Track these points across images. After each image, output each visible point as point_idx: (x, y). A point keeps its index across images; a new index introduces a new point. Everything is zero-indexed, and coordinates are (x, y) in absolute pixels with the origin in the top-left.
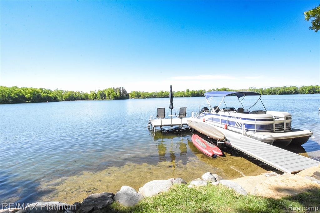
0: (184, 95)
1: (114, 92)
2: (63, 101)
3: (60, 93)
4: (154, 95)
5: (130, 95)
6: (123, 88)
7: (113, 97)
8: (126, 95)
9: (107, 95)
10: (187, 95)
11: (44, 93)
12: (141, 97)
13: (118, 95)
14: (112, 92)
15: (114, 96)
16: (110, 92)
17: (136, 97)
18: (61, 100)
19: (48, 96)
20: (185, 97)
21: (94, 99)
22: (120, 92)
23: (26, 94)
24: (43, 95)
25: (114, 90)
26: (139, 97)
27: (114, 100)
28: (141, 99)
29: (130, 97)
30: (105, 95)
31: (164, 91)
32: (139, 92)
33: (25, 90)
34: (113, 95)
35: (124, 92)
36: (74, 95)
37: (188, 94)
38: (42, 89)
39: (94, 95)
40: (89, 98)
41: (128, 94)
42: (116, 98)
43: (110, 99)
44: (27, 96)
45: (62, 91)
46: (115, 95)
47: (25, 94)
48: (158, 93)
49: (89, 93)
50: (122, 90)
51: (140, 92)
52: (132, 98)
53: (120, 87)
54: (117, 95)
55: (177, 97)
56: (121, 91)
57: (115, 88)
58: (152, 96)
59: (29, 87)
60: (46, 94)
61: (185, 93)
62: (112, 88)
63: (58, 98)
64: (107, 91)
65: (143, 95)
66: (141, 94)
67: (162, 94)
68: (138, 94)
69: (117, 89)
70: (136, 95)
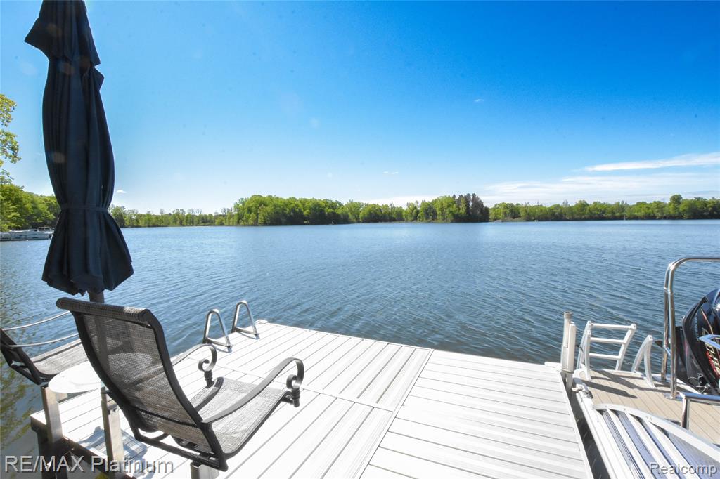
0: (662, 212)
1: (454, 206)
2: (359, 222)
3: (355, 207)
4: (557, 212)
5: (491, 212)
6: (474, 195)
7: (450, 217)
8: (481, 212)
9: (439, 212)
10: (672, 212)
11: (329, 208)
12: (520, 217)
13: (463, 211)
14: (449, 206)
15: (454, 215)
16: (445, 205)
17: (506, 216)
18: (355, 220)
19: (334, 213)
20: (665, 218)
21: (412, 220)
22: (467, 205)
23: (304, 210)
24: (327, 211)
25: (453, 201)
26: (514, 218)
27: (452, 222)
28: (520, 221)
29: (491, 217)
30: (435, 213)
31: (588, 203)
32: (515, 204)
33: (304, 202)
34: (451, 212)
35: (478, 204)
36: (378, 212)
37: (675, 208)
38: (326, 202)
39: (413, 211)
40: (404, 217)
41: (487, 210)
42: (458, 219)
43: (445, 220)
44: (305, 213)
45: (359, 203)
46: (456, 213)
47: (302, 210)
48: (571, 208)
49: (405, 208)
50: (473, 200)
51: (518, 204)
52: (495, 220)
53: (469, 195)
54: (461, 211)
55: (636, 218)
56: (471, 204)
57: (457, 197)
58: (553, 214)
59: (309, 198)
60: (332, 210)
61: (666, 208)
62: (451, 196)
63: (351, 217)
64: (439, 203)
65: (526, 211)
66: (520, 211)
67: (582, 211)
68: (511, 211)
69: (462, 198)
70: (508, 211)
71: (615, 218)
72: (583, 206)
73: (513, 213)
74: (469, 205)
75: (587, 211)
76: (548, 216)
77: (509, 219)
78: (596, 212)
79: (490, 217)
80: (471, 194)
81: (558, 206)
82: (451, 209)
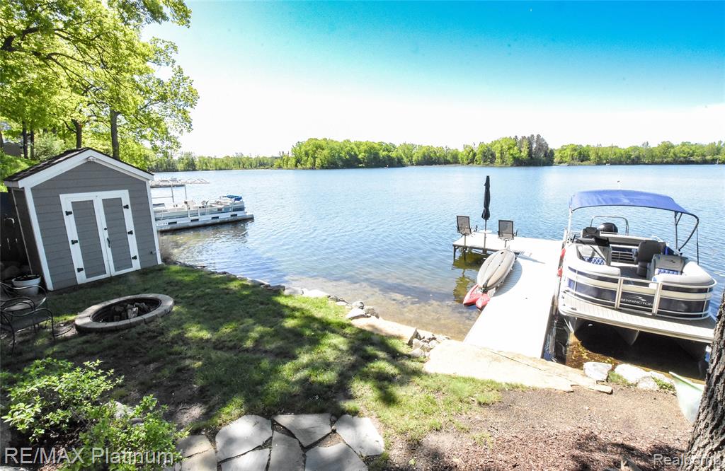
1: (516, 148)
2: (413, 165)
3: (409, 148)
4: (634, 155)
5: (556, 154)
6: (538, 136)
7: (510, 160)
8: (545, 155)
9: (498, 155)
11: (384, 151)
12: (589, 160)
13: (524, 154)
14: (510, 148)
15: (514, 158)
16: (505, 147)
17: (573, 159)
18: (409, 163)
19: (389, 156)
21: (469, 163)
22: (530, 148)
23: (360, 153)
24: (382, 154)
25: (516, 142)
26: (582, 161)
27: (512, 166)
28: (590, 165)
29: (556, 159)
30: (493, 155)
31: (675, 144)
32: (584, 146)
33: (358, 145)
34: (512, 155)
35: (542, 145)
36: (432, 155)
38: (380, 144)
39: (469, 153)
40: (460, 160)
41: (552, 152)
42: (519, 162)
43: (504, 163)
44: (360, 156)
45: (413, 145)
46: (517, 155)
47: (358, 153)
48: (651, 150)
49: (461, 150)
50: (537, 142)
51: (588, 146)
52: (560, 163)
53: (532, 136)
54: (522, 154)
56: (534, 146)
57: (519, 138)
58: (629, 157)
59: (364, 140)
60: (386, 153)
62: (513, 137)
63: (405, 160)
64: (499, 145)
65: (597, 153)
66: (590, 153)
67: (664, 153)
68: (580, 153)
69: (524, 140)
70: (576, 154)
72: (667, 147)
73: (582, 157)
74: (532, 147)
75: (671, 154)
76: (622, 159)
77: (576, 162)
78: (682, 155)
79: (555, 161)
80: (535, 136)
81: (636, 148)
82: (511, 151)
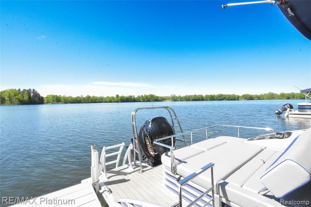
0: (114, 100)
1: (20, 95)
4: (78, 99)
5: (45, 99)
6: (34, 90)
8: (39, 99)
9: (7, 99)
12: (61, 101)
13: (26, 98)
14: (15, 95)
15: (20, 101)
16: (12, 94)
17: (53, 101)
20: (114, 102)
25: (19, 92)
26: (58, 102)
27: (18, 104)
28: (61, 104)
30: (3, 99)
31: (91, 96)
32: (58, 96)
34: (17, 99)
35: (36, 95)
37: (117, 99)
41: (42, 98)
42: (22, 103)
43: (12, 103)
46: (21, 99)
48: (84, 98)
51: (60, 96)
52: (47, 103)
53: (30, 89)
54: (25, 98)
55: (106, 102)
56: (32, 94)
57: (22, 90)
61: (115, 99)
62: (17, 89)
64: (7, 93)
65: (64, 99)
66: (61, 99)
67: (88, 99)
68: (57, 99)
69: (25, 91)
70: (55, 99)
71: (100, 102)
72: (89, 97)
73: (57, 100)
74: (30, 95)
75: (90, 99)
76: (74, 101)
77: (55, 102)
78: (94, 100)
79: (45, 102)
80: (32, 89)
81: (79, 97)
82: (17, 97)
